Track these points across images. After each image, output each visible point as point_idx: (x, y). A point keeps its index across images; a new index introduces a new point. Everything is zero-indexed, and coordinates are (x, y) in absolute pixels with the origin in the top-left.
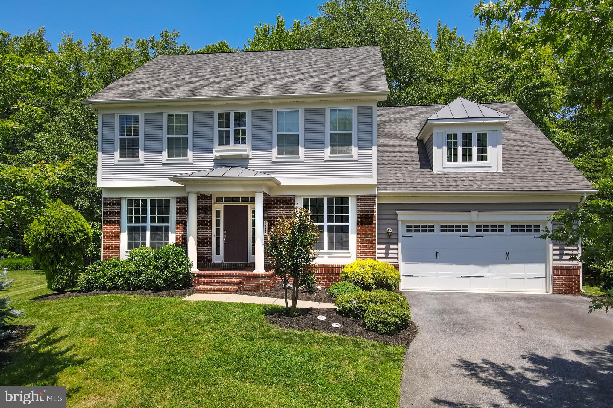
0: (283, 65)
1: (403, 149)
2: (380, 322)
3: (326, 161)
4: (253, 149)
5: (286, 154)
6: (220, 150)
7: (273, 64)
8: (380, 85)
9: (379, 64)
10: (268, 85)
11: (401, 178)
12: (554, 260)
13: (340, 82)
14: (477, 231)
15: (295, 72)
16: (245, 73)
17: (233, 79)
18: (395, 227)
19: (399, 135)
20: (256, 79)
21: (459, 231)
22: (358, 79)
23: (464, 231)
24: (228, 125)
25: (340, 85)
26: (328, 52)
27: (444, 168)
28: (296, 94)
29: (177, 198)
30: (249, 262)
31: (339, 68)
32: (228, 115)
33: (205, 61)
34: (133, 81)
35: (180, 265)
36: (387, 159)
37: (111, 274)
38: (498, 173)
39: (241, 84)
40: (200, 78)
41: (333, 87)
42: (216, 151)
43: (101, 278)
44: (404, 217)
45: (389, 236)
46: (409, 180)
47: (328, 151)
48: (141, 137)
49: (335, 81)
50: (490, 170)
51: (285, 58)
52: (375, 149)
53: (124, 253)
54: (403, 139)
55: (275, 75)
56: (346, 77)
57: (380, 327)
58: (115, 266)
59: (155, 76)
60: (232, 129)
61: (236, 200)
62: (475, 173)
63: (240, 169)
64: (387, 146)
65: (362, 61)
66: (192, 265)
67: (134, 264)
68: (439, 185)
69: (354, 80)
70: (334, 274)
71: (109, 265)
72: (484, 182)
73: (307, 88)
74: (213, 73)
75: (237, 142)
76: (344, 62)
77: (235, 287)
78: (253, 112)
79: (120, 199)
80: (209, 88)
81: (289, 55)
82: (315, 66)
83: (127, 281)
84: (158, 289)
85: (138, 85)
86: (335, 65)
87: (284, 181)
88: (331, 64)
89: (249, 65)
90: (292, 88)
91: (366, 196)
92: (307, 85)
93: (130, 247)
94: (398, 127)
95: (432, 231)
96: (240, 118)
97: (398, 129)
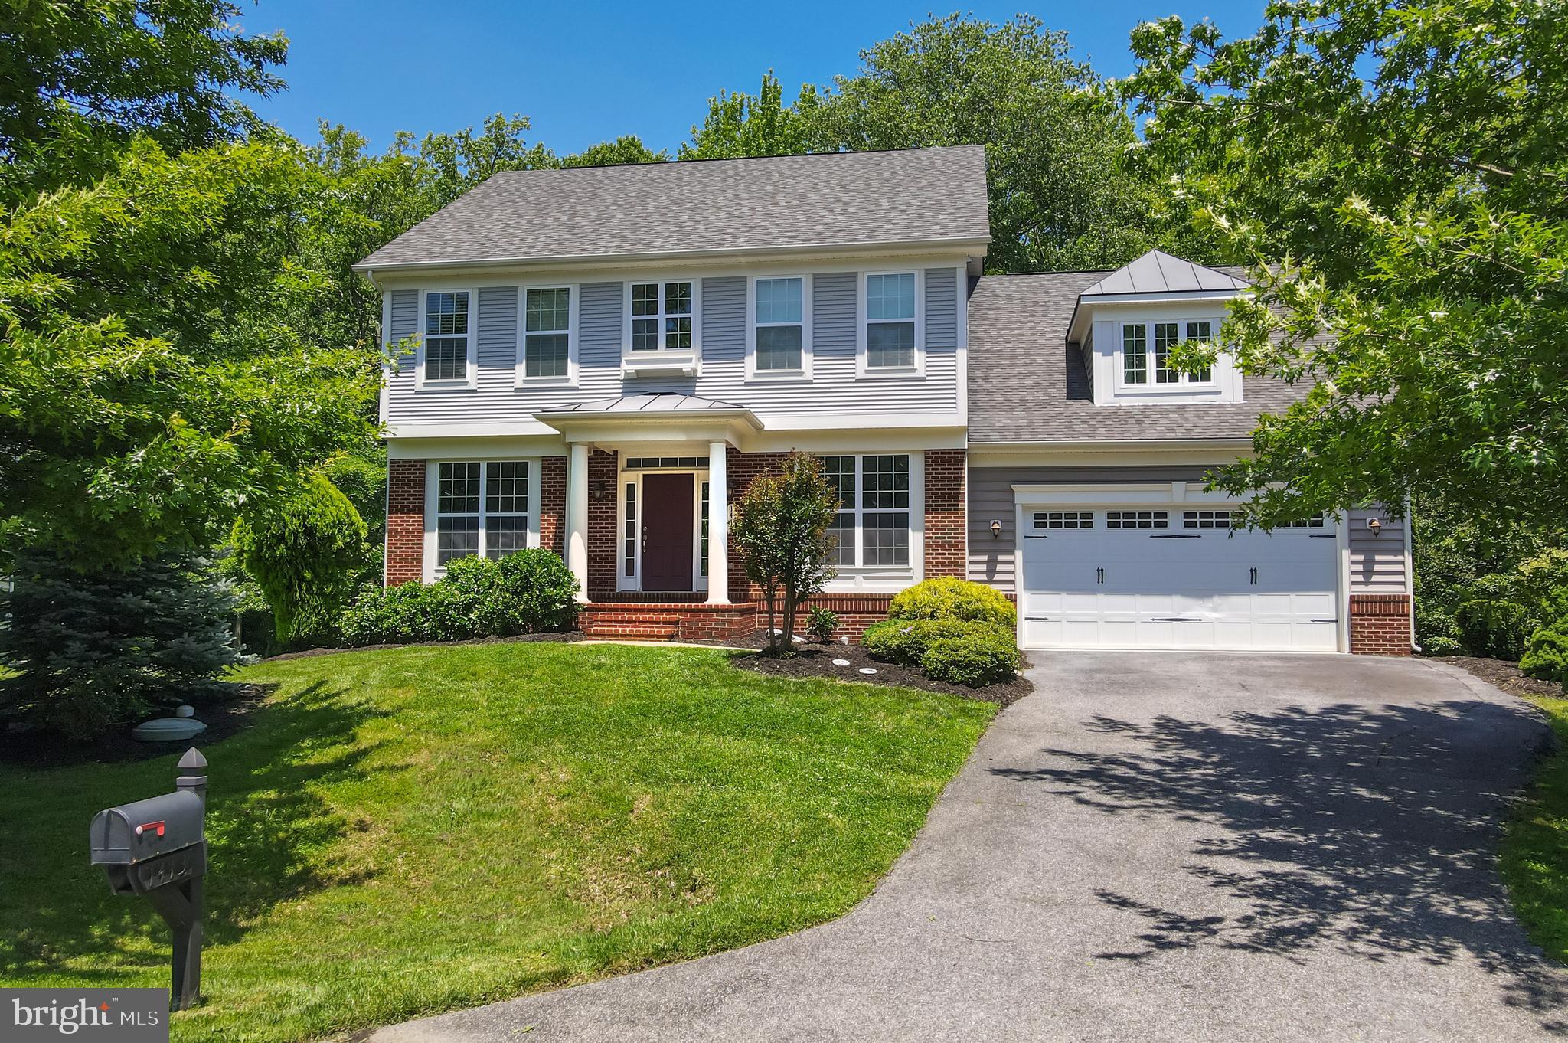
0: (769, 188)
1: (1034, 360)
2: (954, 663)
3: (858, 381)
4: (705, 357)
5: (774, 368)
6: (634, 361)
7: (748, 186)
9: (977, 184)
10: (737, 228)
11: (1023, 418)
12: (1354, 583)
13: (890, 221)
14: (1187, 525)
15: (795, 202)
16: (688, 206)
17: (662, 218)
18: (1009, 517)
19: (1028, 334)
20: (712, 218)
21: (1148, 525)
22: (928, 213)
23: (1157, 525)
24: (653, 309)
25: (889, 225)
26: (870, 158)
27: (1116, 396)
28: (796, 244)
29: (544, 459)
30: (694, 590)
31: (890, 191)
32: (653, 289)
33: (600, 182)
34: (450, 225)
35: (555, 584)
36: (995, 381)
37: (410, 610)
38: (1233, 405)
39: (681, 227)
40: (592, 217)
41: (873, 231)
42: (628, 362)
43: (389, 618)
44: (1029, 497)
45: (996, 536)
46: (1038, 422)
47: (862, 360)
48: (471, 336)
49: (881, 218)
50: (1216, 400)
51: (775, 173)
52: (962, 355)
53: (431, 573)
54: (1034, 342)
55: (753, 209)
56: (903, 211)
57: (953, 671)
58: (416, 596)
59: (496, 215)
60: (662, 317)
61: (669, 462)
62: (1184, 406)
63: (678, 398)
64: (999, 355)
65: (942, 178)
66: (579, 587)
67: (456, 589)
68: (1102, 430)
69: (921, 216)
70: (875, 612)
71: (403, 594)
72: (1201, 423)
73: (820, 232)
74: (621, 206)
75: (671, 343)
76: (902, 180)
77: (670, 629)
78: (705, 282)
79: (424, 461)
80: (614, 236)
81: (784, 167)
82: (838, 188)
83: (442, 621)
84: (509, 631)
85: (462, 233)
86: (883, 185)
87: (770, 423)
88: (875, 184)
89: (695, 190)
90: (788, 234)
91: (943, 451)
92: (819, 228)
93: (443, 559)
94: (1026, 317)
95: (1090, 525)
96: (679, 297)
97: (1026, 321)
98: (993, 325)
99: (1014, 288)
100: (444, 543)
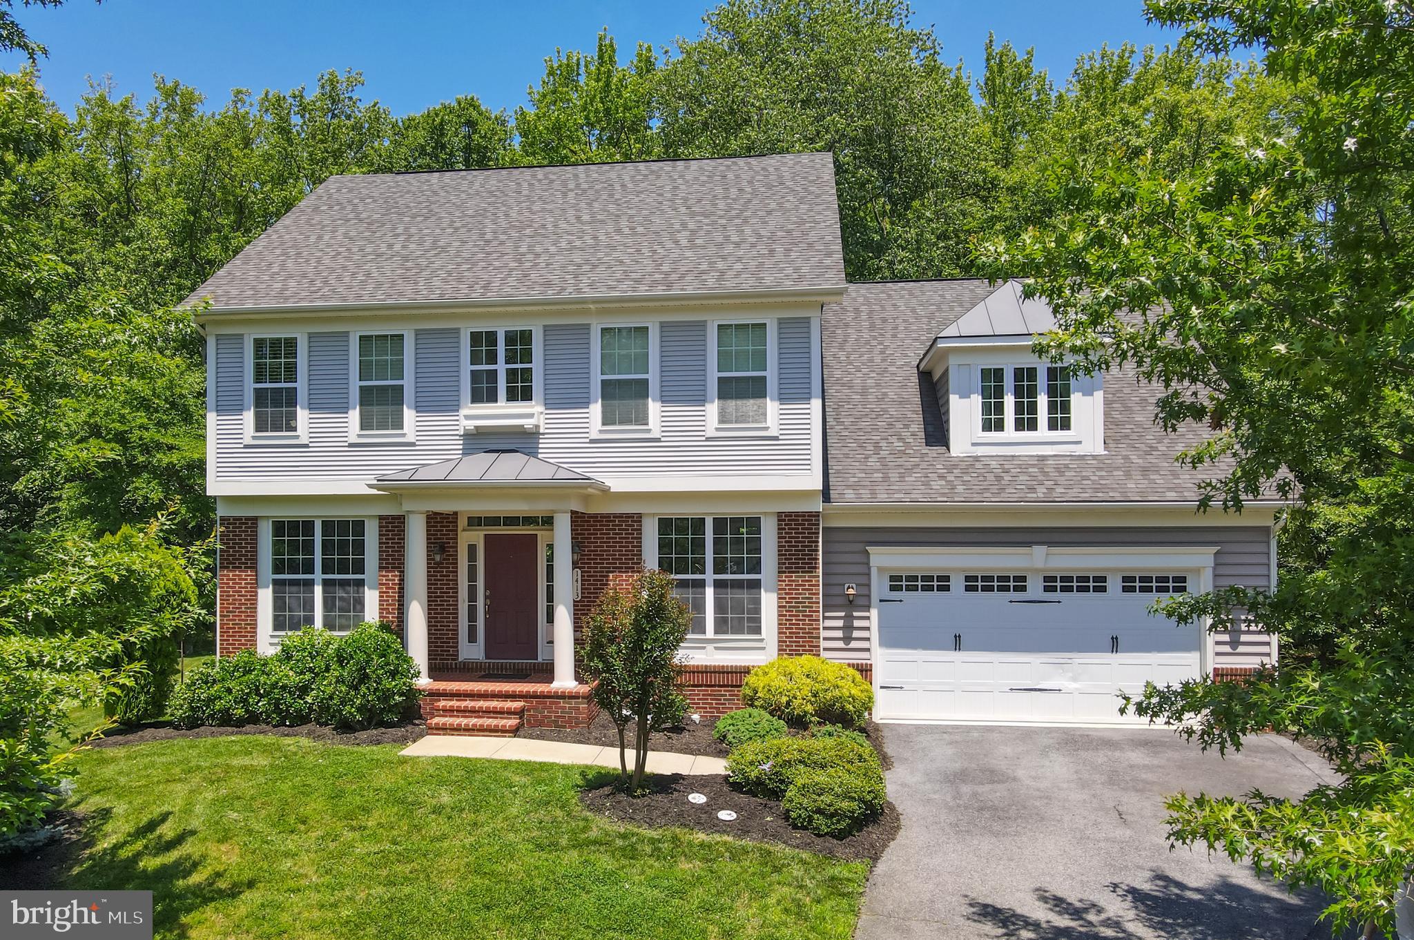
0: (612, 208)
1: (885, 394)
2: (819, 811)
3: (708, 439)
4: (548, 405)
5: (621, 423)
6: (473, 415)
7: (590, 204)
8: (828, 267)
9: (828, 209)
10: (579, 266)
11: (878, 471)
12: (1218, 654)
13: (739, 259)
14: (1046, 589)
15: (640, 229)
16: (528, 231)
17: (500, 248)
18: (863, 580)
19: (878, 359)
20: (553, 249)
21: (1007, 589)
22: (779, 249)
23: (1016, 589)
24: (492, 358)
25: (738, 266)
26: (715, 168)
27: (974, 444)
28: (643, 291)
29: (381, 518)
30: (540, 660)
31: (738, 216)
32: (491, 337)
33: (435, 193)
34: (278, 252)
35: (393, 674)
36: (847, 421)
37: (242, 690)
38: (1094, 457)
39: (520, 262)
40: (427, 244)
41: (722, 273)
42: (467, 417)
43: (220, 698)
44: (884, 559)
45: (851, 602)
46: (894, 476)
47: (712, 409)
48: (301, 385)
49: (730, 254)
50: (1079, 450)
51: (617, 187)
52: (816, 404)
53: (267, 643)
54: (885, 371)
55: (595, 238)
56: (753, 245)
57: (819, 820)
58: (250, 671)
59: (326, 238)
60: (501, 367)
61: (511, 521)
62: (1043, 458)
63: (519, 458)
64: (850, 387)
65: (791, 198)
66: (419, 673)
67: (291, 669)
68: (960, 489)
69: (772, 252)
70: (727, 686)
71: (236, 668)
72: (1061, 480)
73: (667, 274)
74: (457, 229)
75: (512, 396)
76: (750, 201)
77: (512, 722)
78: (546, 329)
79: (255, 520)
80: (449, 273)
81: (627, 178)
82: (683, 210)
83: (277, 705)
84: (346, 727)
85: (290, 264)
86: (730, 208)
87: (618, 483)
88: (721, 205)
89: (535, 208)
90: (633, 276)
91: (797, 514)
92: (665, 268)
93: (278, 624)
94: (875, 338)
95: (947, 588)
96: (520, 343)
97: (874, 343)
98: (841, 348)
99: (861, 300)
100: (279, 604)
